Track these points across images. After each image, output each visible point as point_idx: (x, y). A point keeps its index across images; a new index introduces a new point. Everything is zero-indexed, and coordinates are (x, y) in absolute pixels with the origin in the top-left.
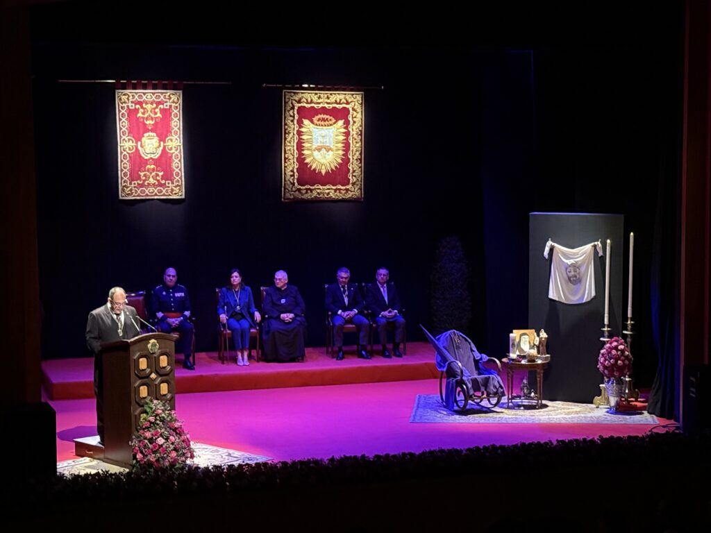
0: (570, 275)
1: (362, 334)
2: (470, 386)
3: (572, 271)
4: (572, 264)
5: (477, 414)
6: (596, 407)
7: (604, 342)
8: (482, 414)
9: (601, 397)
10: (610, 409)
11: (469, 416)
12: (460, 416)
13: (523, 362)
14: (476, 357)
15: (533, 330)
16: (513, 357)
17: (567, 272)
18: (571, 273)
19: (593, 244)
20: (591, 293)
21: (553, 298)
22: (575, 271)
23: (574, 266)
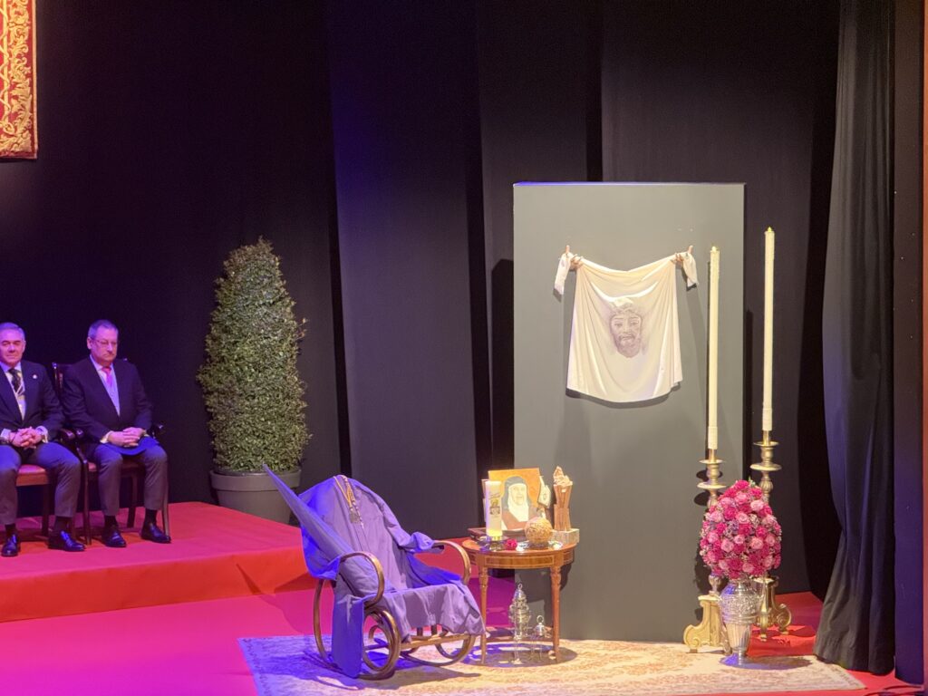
0: (619, 331)
1: (61, 490)
2: (402, 613)
3: (625, 324)
4: (625, 307)
5: (420, 683)
6: (691, 652)
7: (708, 492)
8: (431, 683)
9: (701, 627)
10: (729, 655)
11: (401, 688)
12: (382, 691)
13: (521, 550)
14: (403, 541)
15: (536, 470)
16: (499, 538)
17: (613, 324)
18: (621, 329)
19: (674, 256)
20: (671, 377)
21: (580, 391)
22: (632, 324)
23: (631, 312)
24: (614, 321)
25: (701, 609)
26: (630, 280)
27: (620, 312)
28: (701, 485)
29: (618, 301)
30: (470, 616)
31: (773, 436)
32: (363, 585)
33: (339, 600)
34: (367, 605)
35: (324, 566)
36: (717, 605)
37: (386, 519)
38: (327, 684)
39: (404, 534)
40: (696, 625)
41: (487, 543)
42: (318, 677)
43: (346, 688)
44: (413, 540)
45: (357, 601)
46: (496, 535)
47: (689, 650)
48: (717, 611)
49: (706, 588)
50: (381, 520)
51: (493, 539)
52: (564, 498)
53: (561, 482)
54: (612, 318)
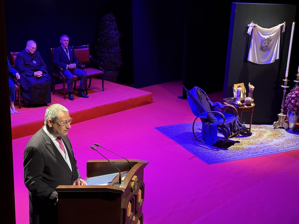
3: (266, 43)
4: (267, 39)
5: (230, 147)
6: (274, 128)
7: (284, 88)
8: (232, 146)
9: (277, 122)
10: (288, 130)
11: (228, 149)
12: (225, 151)
13: (246, 107)
14: (212, 104)
15: (243, 83)
16: (239, 103)
17: (262, 44)
18: (265, 45)
19: (281, 25)
20: (276, 57)
21: (251, 61)
22: (268, 43)
23: (269, 40)
24: (263, 43)
25: (278, 117)
26: (269, 31)
27: (266, 40)
28: (282, 86)
29: (266, 37)
32: (211, 119)
33: (205, 123)
34: (218, 126)
35: (199, 114)
36: (283, 117)
37: (207, 98)
38: (206, 148)
39: (212, 102)
40: (276, 121)
41: (236, 105)
42: (199, 145)
43: (213, 150)
44: (216, 104)
45: (211, 124)
46: (239, 102)
47: (274, 127)
48: (283, 118)
49: (280, 112)
50: (206, 98)
51: (238, 104)
52: (252, 92)
53: (252, 87)
54: (263, 41)
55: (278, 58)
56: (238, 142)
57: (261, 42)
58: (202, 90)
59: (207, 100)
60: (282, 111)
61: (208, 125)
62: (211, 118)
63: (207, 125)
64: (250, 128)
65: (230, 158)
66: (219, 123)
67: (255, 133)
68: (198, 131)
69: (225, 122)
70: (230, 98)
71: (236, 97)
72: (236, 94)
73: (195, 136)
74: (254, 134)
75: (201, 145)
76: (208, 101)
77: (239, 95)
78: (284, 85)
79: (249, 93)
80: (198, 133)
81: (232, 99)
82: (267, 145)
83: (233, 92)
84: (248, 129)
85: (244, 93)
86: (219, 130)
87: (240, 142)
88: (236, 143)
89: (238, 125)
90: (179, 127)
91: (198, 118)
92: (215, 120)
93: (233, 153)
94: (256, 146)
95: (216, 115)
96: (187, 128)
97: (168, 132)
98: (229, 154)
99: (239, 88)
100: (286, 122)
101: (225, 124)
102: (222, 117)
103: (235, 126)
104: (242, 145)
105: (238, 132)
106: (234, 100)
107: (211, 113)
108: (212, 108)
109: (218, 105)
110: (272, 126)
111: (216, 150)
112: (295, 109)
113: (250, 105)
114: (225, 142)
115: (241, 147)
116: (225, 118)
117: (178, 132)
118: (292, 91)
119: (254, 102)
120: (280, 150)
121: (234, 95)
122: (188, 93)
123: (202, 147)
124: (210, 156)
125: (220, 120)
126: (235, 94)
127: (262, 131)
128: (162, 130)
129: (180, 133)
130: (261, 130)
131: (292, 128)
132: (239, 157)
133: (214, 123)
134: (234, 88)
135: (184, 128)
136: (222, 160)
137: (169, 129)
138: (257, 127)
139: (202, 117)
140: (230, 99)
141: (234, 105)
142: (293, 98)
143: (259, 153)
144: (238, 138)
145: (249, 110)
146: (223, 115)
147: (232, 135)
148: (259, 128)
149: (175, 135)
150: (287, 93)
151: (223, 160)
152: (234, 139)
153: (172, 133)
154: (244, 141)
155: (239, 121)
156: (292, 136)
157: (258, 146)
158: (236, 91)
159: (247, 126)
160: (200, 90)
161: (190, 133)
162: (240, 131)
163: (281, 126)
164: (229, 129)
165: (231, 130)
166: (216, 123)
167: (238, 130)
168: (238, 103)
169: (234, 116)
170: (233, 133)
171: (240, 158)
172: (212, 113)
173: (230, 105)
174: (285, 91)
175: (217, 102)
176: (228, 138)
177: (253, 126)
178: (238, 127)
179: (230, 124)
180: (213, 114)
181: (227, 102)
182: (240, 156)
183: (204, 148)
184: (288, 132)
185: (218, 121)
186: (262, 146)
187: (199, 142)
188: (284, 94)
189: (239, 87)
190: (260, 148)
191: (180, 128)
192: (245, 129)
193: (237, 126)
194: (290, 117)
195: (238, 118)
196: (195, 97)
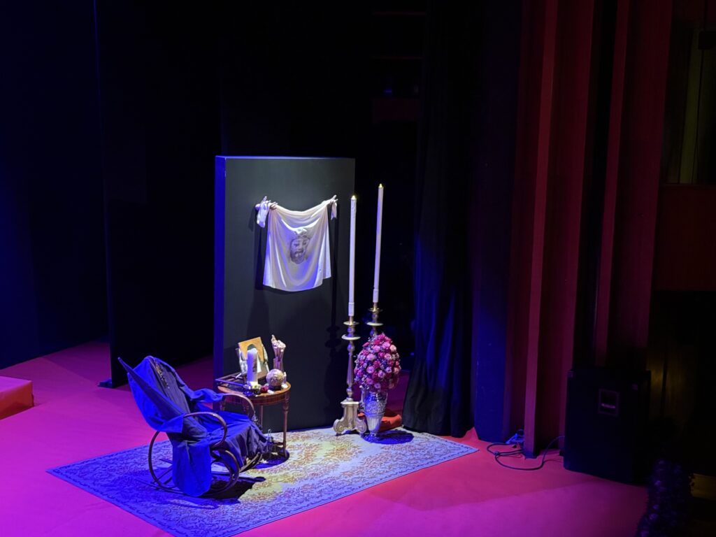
0: (296, 249)
3: (301, 243)
4: (302, 234)
5: (244, 493)
6: (337, 435)
7: (348, 341)
8: (249, 491)
9: (342, 419)
10: (366, 435)
11: (239, 500)
12: (233, 506)
13: (271, 392)
14: (193, 396)
15: (259, 339)
16: (256, 387)
17: (293, 245)
18: (298, 247)
19: (328, 202)
20: (324, 275)
21: (271, 286)
22: (304, 244)
23: (305, 237)
24: (293, 243)
25: (343, 410)
26: (303, 218)
27: (299, 237)
28: (344, 337)
29: (298, 231)
30: (260, 442)
31: (379, 305)
32: (194, 433)
33: (179, 445)
34: (212, 447)
35: (162, 423)
36: (353, 406)
37: (178, 382)
38: (186, 506)
39: (190, 390)
40: (340, 419)
41: (248, 390)
42: (168, 500)
43: (204, 508)
44: (202, 394)
45: (194, 444)
46: (254, 384)
47: (335, 433)
48: (353, 410)
49: (345, 396)
50: (175, 382)
51: (253, 388)
52: (281, 355)
53: (279, 345)
54: (293, 240)
55: (329, 275)
56: (261, 479)
57: (289, 241)
58: (165, 364)
59: (179, 385)
60: (349, 393)
61: (188, 448)
62: (192, 430)
63: (184, 447)
64: (284, 443)
65: (248, 523)
66: (212, 439)
67: (296, 452)
68: (161, 466)
69: (227, 435)
70: (232, 375)
71: (246, 372)
72: (246, 366)
73: (156, 480)
74: (294, 456)
75: (172, 501)
76: (182, 388)
77: (253, 366)
78: (347, 334)
79: (275, 360)
80: (161, 471)
81: (238, 378)
82: (326, 477)
83: (238, 360)
84: (280, 444)
85: (262, 360)
86: (215, 456)
87: (265, 479)
88: (257, 483)
89: (257, 438)
90: (111, 461)
91: (161, 433)
92: (203, 432)
93: (252, 510)
94: (302, 484)
95: (202, 420)
96: (133, 460)
97: (86, 477)
98: (244, 512)
99: (250, 350)
100: (360, 418)
101: (228, 440)
102: (219, 423)
103: (250, 443)
104: (270, 485)
105: (260, 455)
106: (243, 380)
107: (192, 418)
108: (193, 405)
109: (206, 396)
110: (330, 431)
111: (210, 508)
112: (378, 386)
113: (280, 388)
114: (231, 483)
115: (268, 490)
116: (227, 424)
117: (110, 475)
118: (367, 346)
119: (288, 379)
120: (356, 485)
121: (242, 366)
122: (132, 373)
123: (175, 504)
124: (198, 524)
125: (213, 433)
126: (244, 365)
127: (311, 447)
128: (68, 474)
129: (117, 476)
130: (309, 442)
131: (374, 431)
132: (268, 516)
133: (201, 440)
134: (240, 352)
135: (125, 461)
136: (229, 530)
137: (86, 470)
138: (298, 438)
139: (170, 429)
140: (231, 378)
141: (244, 390)
142: (370, 363)
143: (312, 501)
144: (260, 470)
145: (278, 399)
146: (221, 418)
147: (245, 464)
148: (304, 438)
149: (104, 483)
150: (356, 352)
151: (232, 531)
152: (252, 474)
153: (95, 480)
154: (274, 474)
155: (258, 429)
156: (377, 448)
157: (307, 482)
158: (246, 358)
159: (277, 437)
160: (161, 363)
161: (143, 473)
162: (263, 452)
163: (350, 428)
164: (239, 451)
165: (243, 454)
166: (205, 440)
167: (258, 450)
168: (251, 387)
169: (246, 418)
170: (247, 459)
171: (270, 519)
172: (194, 416)
173: (233, 393)
174: (351, 348)
175: (204, 390)
176: (237, 474)
177: (289, 435)
178: (257, 444)
179: (241, 439)
180: (196, 418)
181: (227, 385)
182: (270, 514)
183: (182, 505)
184: (367, 440)
185: (210, 434)
186: (316, 481)
187: (169, 493)
188: (350, 354)
189: (251, 347)
190: (313, 487)
191: (116, 464)
192: (273, 445)
193: (255, 441)
194: (369, 405)
195: (256, 420)
196: (148, 382)
